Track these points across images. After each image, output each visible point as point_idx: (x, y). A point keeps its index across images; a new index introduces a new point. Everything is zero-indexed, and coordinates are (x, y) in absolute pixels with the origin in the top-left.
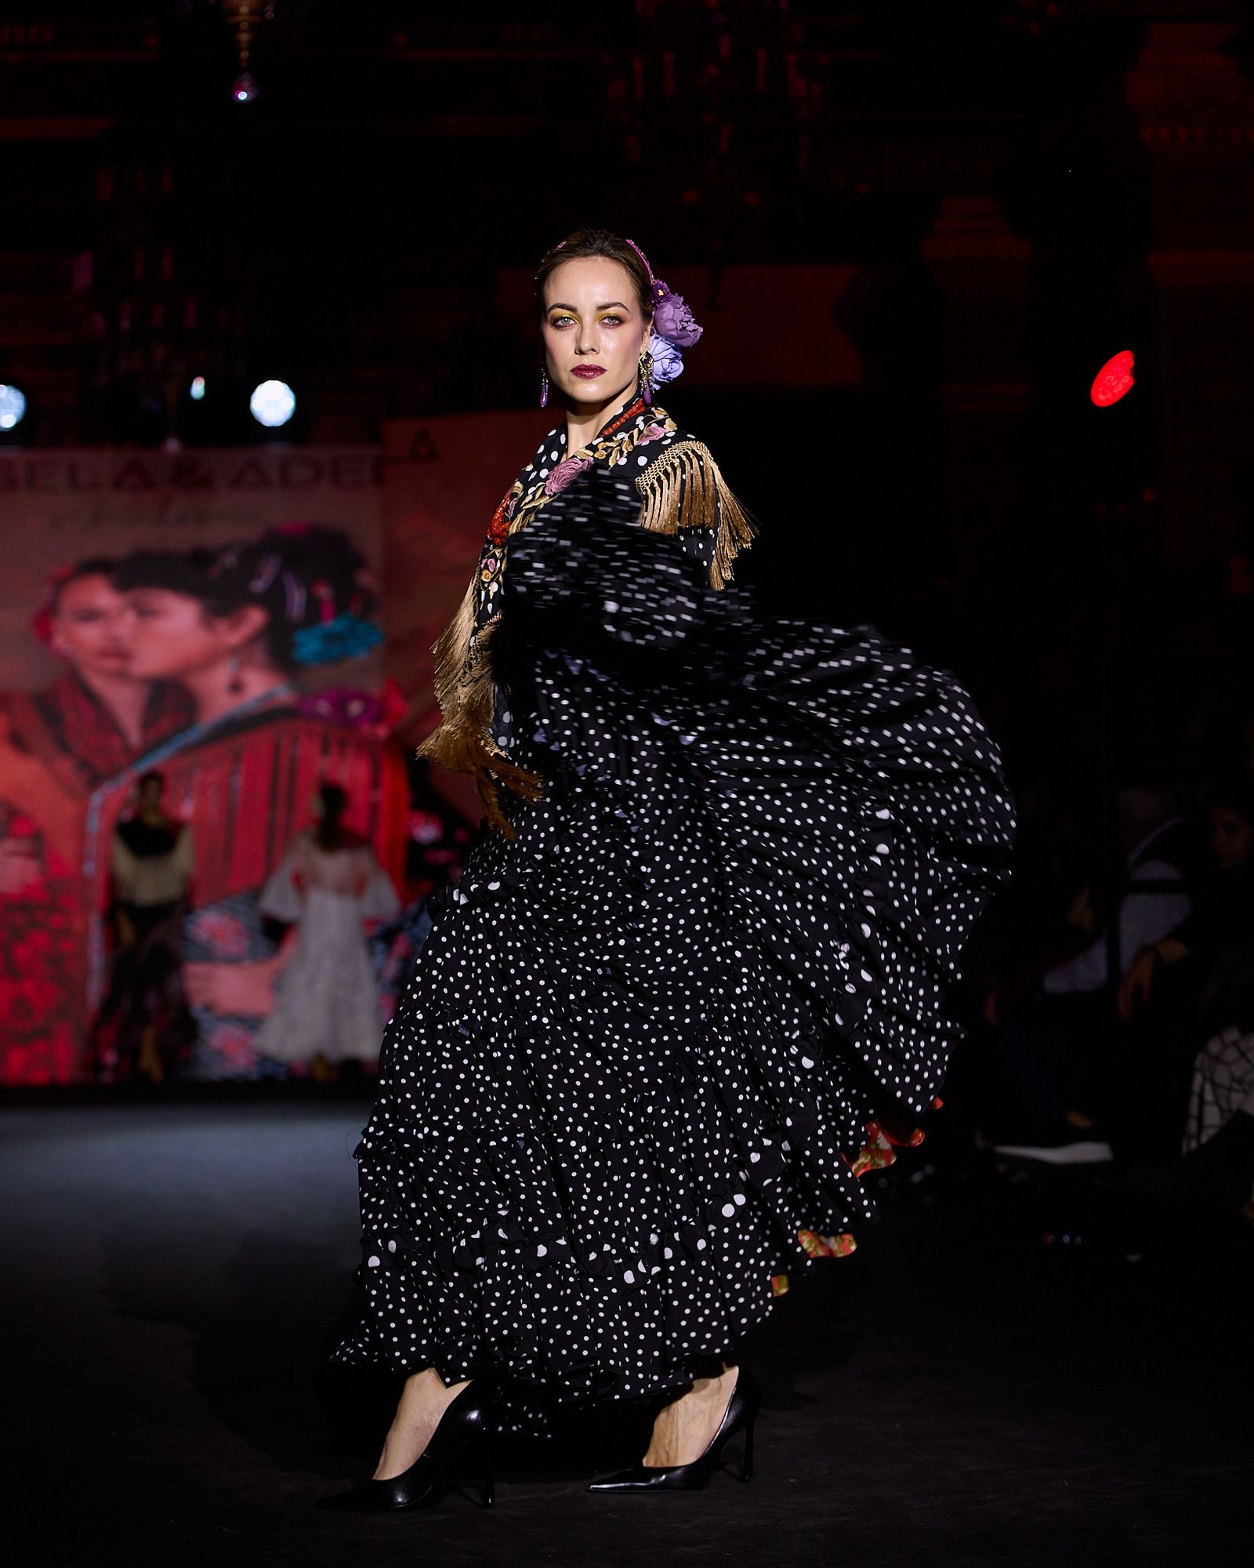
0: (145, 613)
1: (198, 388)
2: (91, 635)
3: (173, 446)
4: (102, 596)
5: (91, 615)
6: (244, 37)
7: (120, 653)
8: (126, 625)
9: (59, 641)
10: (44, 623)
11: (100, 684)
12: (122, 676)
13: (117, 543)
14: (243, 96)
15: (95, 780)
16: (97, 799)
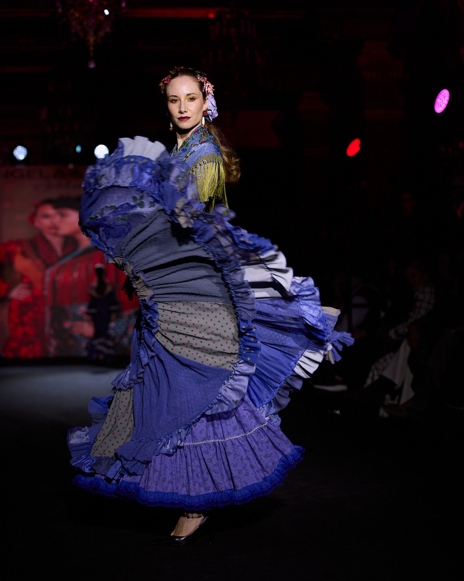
0: (63, 215)
1: (78, 149)
2: (46, 222)
3: (71, 166)
4: (50, 210)
5: (46, 216)
6: (92, 49)
7: (55, 228)
8: (57, 219)
9: (37, 224)
10: (32, 218)
11: (49, 237)
12: (56, 235)
13: (54, 194)
14: (92, 66)
15: (47, 266)
16: (48, 272)
